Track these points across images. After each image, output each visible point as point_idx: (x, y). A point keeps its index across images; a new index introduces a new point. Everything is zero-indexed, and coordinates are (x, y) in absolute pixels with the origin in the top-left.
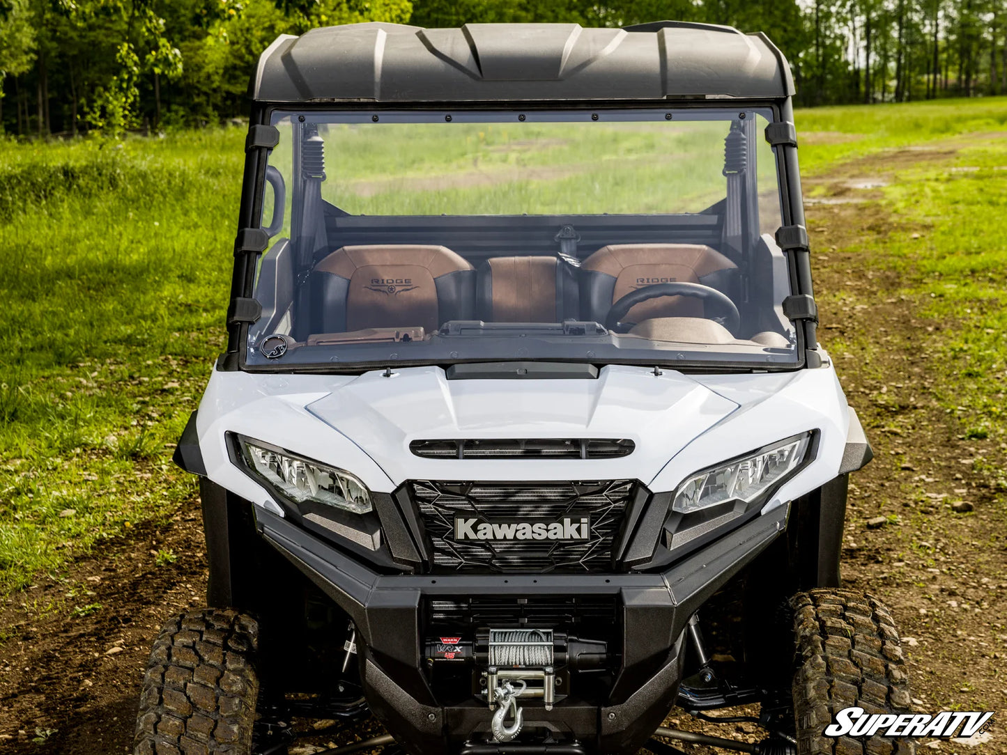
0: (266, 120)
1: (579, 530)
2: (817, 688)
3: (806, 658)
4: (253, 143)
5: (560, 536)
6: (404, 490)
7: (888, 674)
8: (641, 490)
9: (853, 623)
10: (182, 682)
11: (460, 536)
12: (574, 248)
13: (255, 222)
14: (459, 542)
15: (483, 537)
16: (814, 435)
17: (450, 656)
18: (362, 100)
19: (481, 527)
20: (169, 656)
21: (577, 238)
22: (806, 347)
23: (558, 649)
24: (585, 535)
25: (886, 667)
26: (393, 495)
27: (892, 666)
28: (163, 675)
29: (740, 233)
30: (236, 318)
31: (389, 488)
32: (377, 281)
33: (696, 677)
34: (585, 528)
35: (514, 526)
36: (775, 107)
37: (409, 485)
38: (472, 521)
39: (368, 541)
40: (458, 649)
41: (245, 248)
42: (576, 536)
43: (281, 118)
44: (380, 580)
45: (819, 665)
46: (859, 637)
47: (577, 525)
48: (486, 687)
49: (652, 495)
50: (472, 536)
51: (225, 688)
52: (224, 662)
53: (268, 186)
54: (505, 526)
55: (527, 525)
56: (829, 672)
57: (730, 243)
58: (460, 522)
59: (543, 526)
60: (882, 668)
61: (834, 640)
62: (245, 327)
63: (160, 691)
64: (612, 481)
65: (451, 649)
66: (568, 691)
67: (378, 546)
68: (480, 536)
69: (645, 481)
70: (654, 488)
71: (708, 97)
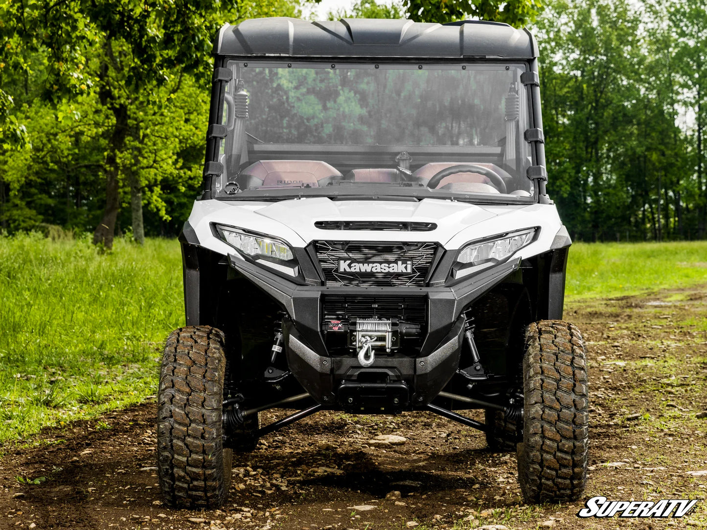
0: (224, 66)
1: (406, 268)
2: (534, 357)
3: (530, 345)
4: (217, 77)
5: (395, 271)
6: (311, 246)
7: (573, 351)
8: (440, 248)
9: (557, 329)
10: (187, 351)
11: (342, 270)
12: (408, 165)
13: (219, 121)
14: (342, 273)
15: (354, 271)
16: (537, 229)
17: (336, 329)
18: (282, 55)
19: (353, 265)
20: (178, 341)
21: (410, 159)
22: (539, 193)
23: (394, 324)
24: (409, 270)
25: (572, 348)
26: (305, 248)
27: (575, 347)
28: (176, 349)
29: (515, 157)
30: (209, 172)
31: (304, 245)
32: (281, 182)
33: (472, 367)
34: (409, 267)
35: (371, 265)
36: (527, 64)
37: (314, 243)
38: (348, 262)
39: (291, 272)
40: (340, 325)
41: (213, 135)
42: (404, 271)
43: (232, 64)
44: (299, 288)
45: (536, 347)
46: (559, 334)
47: (405, 265)
48: (355, 341)
49: (446, 251)
50: (348, 270)
51: (210, 355)
52: (209, 344)
53: (225, 106)
54: (366, 265)
55: (378, 265)
56: (541, 350)
57: (508, 164)
58: (342, 262)
59: (387, 265)
60: (570, 348)
61: (544, 336)
62: (214, 177)
63: (175, 356)
64: (425, 243)
65: (336, 326)
66: (399, 344)
67: (297, 275)
68: (353, 270)
69: (443, 243)
70: (447, 247)
71: (487, 57)
